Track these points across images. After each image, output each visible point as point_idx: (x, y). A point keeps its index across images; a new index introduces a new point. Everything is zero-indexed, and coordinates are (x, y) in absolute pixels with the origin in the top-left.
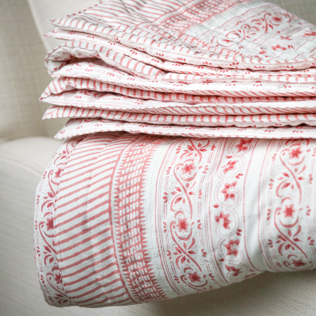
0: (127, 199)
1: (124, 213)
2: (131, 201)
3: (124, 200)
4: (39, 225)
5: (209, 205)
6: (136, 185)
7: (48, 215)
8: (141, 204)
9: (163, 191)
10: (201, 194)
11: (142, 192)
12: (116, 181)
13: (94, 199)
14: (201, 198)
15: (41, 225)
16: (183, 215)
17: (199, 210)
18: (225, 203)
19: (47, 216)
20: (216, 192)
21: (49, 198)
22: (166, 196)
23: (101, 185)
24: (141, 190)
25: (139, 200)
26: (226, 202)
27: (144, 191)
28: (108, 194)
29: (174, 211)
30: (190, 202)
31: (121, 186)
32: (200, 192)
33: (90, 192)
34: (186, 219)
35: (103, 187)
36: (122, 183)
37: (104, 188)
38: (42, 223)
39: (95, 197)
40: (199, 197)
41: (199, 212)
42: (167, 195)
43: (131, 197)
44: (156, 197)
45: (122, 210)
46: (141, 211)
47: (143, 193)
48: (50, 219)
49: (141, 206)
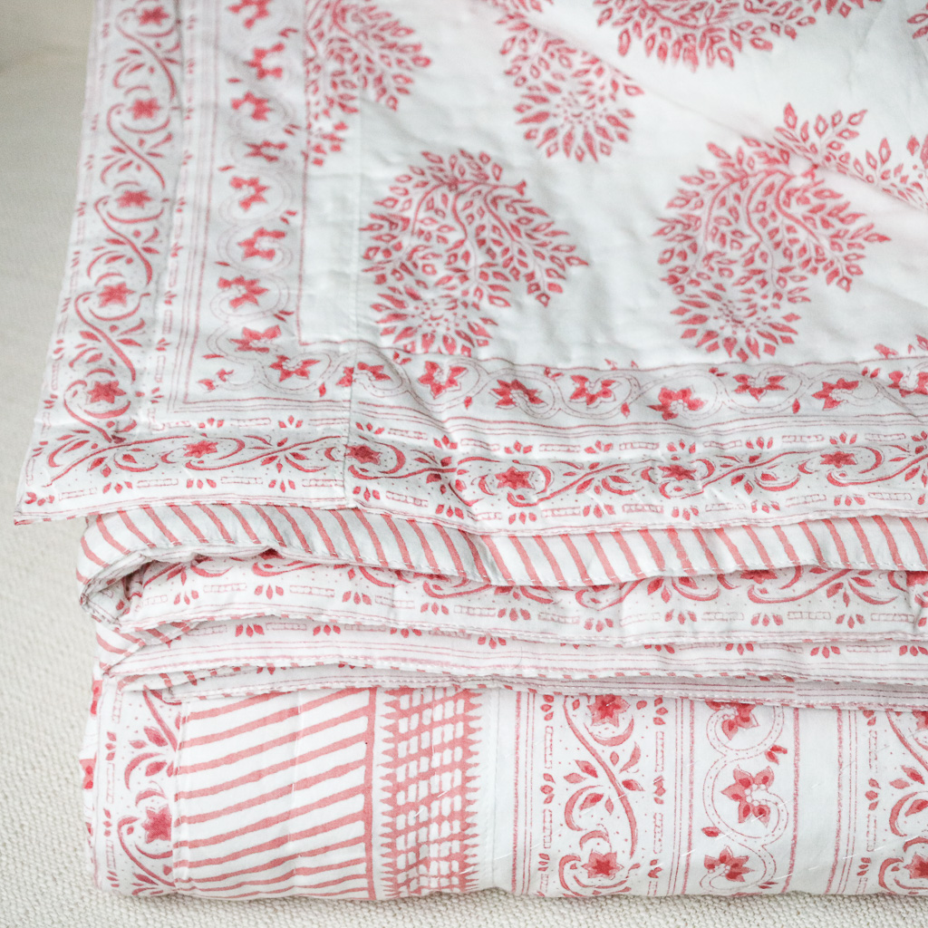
0: (423, 784)
1: (412, 822)
2: (435, 790)
3: (412, 788)
4: (120, 827)
5: (690, 826)
6: (452, 745)
7: (149, 799)
8: (470, 802)
9: (540, 769)
10: (660, 790)
11: (470, 766)
12: (386, 728)
13: (317, 779)
14: (662, 802)
15: (125, 828)
16: (608, 845)
17: (658, 836)
18: (740, 827)
19: (146, 803)
20: (708, 792)
21: (151, 747)
22: (550, 784)
23: (338, 738)
24: (469, 761)
25: (463, 790)
26: (742, 825)
27: (476, 765)
28: (363, 768)
29: (579, 829)
30: (628, 810)
31: (402, 746)
32: (659, 782)
33: (301, 757)
34: (616, 853)
35: (345, 746)
36: (406, 737)
37: (348, 749)
38: (128, 821)
39: (322, 772)
40: (656, 800)
41: (657, 839)
42: (553, 781)
43: (435, 779)
44: (516, 784)
45: (407, 814)
46: (469, 820)
47: (473, 768)
48: (157, 811)
49: (469, 809)
